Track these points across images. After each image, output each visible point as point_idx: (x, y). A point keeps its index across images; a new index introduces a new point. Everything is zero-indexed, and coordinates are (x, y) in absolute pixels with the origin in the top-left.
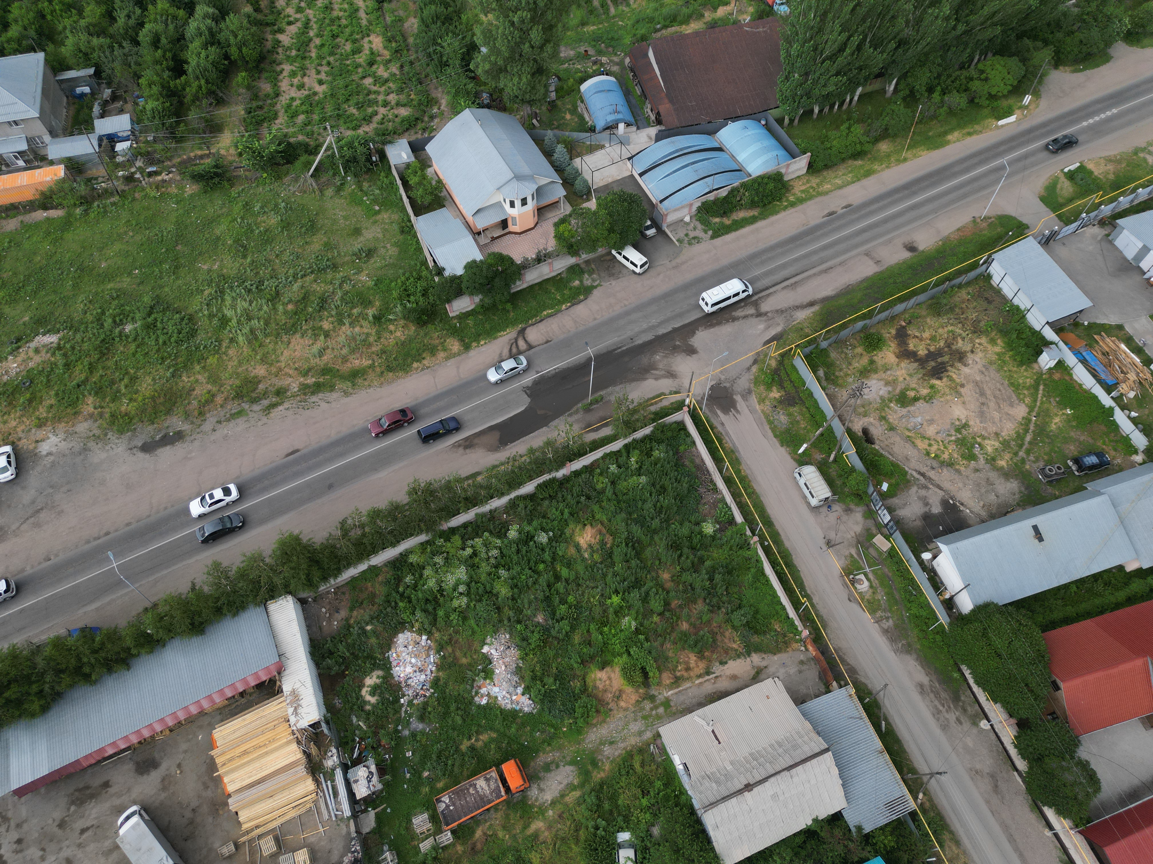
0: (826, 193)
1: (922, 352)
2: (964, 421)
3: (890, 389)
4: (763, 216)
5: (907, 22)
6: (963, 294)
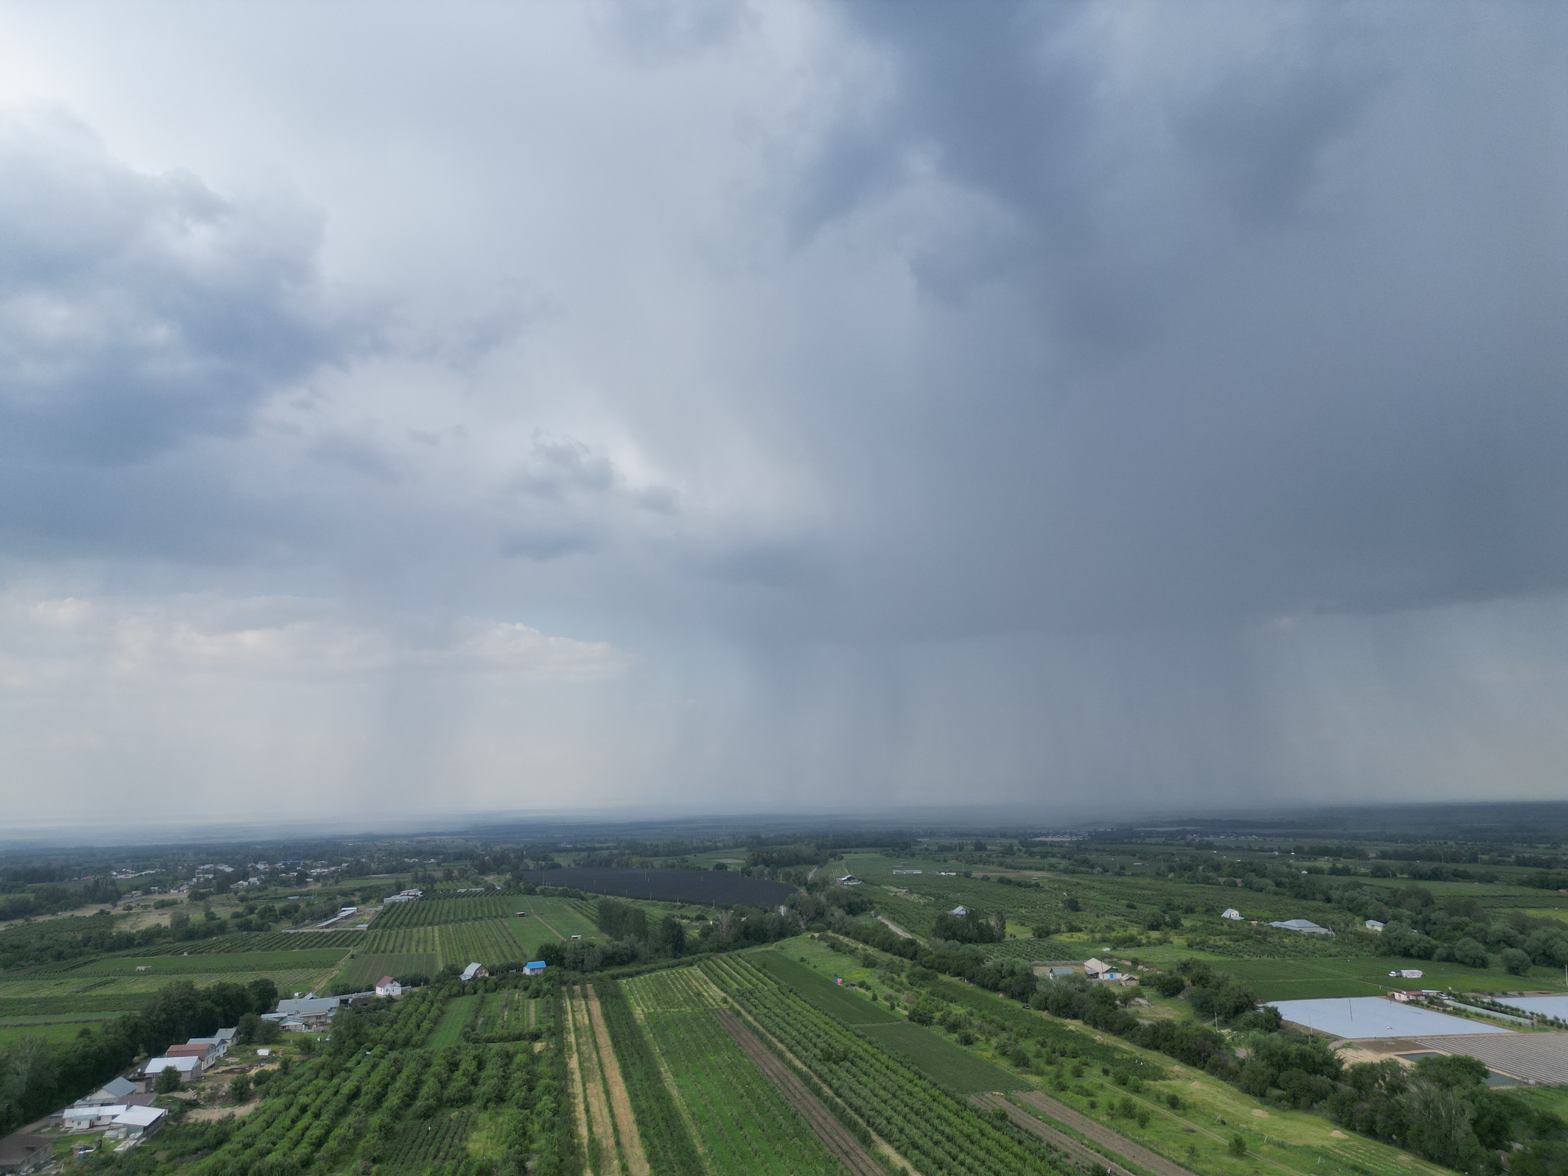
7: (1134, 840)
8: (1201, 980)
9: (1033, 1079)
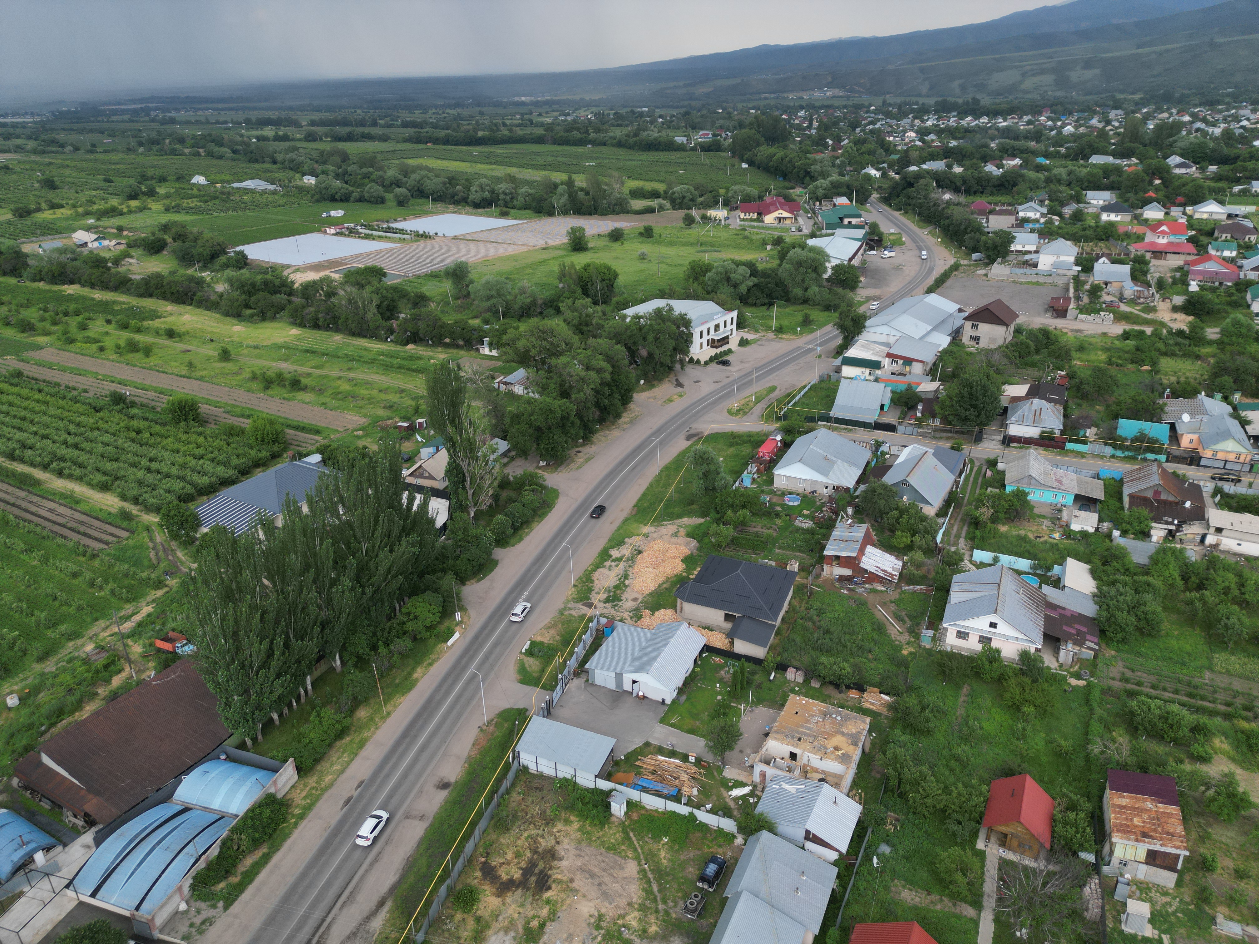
0: (331, 785)
1: (517, 875)
2: (596, 914)
3: (513, 934)
4: (275, 849)
5: (319, 607)
6: (515, 797)
7: (100, 119)
8: (180, 237)
9: (41, 340)
